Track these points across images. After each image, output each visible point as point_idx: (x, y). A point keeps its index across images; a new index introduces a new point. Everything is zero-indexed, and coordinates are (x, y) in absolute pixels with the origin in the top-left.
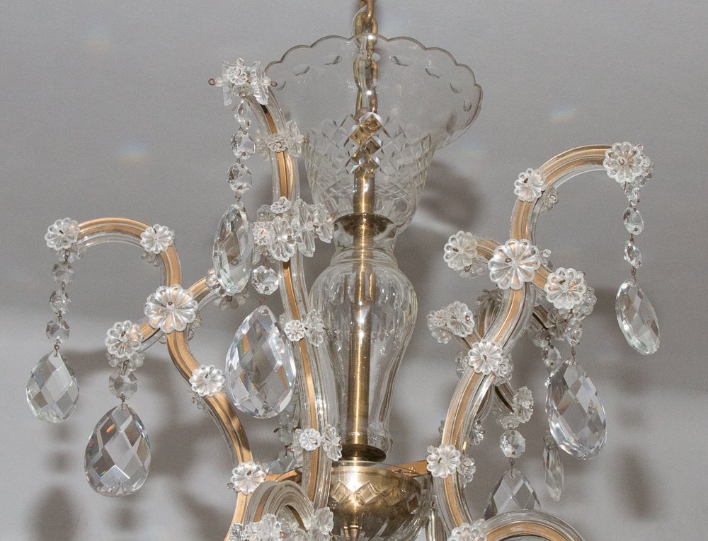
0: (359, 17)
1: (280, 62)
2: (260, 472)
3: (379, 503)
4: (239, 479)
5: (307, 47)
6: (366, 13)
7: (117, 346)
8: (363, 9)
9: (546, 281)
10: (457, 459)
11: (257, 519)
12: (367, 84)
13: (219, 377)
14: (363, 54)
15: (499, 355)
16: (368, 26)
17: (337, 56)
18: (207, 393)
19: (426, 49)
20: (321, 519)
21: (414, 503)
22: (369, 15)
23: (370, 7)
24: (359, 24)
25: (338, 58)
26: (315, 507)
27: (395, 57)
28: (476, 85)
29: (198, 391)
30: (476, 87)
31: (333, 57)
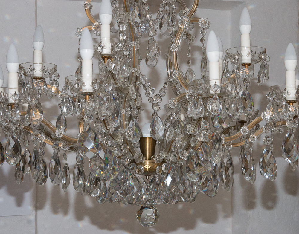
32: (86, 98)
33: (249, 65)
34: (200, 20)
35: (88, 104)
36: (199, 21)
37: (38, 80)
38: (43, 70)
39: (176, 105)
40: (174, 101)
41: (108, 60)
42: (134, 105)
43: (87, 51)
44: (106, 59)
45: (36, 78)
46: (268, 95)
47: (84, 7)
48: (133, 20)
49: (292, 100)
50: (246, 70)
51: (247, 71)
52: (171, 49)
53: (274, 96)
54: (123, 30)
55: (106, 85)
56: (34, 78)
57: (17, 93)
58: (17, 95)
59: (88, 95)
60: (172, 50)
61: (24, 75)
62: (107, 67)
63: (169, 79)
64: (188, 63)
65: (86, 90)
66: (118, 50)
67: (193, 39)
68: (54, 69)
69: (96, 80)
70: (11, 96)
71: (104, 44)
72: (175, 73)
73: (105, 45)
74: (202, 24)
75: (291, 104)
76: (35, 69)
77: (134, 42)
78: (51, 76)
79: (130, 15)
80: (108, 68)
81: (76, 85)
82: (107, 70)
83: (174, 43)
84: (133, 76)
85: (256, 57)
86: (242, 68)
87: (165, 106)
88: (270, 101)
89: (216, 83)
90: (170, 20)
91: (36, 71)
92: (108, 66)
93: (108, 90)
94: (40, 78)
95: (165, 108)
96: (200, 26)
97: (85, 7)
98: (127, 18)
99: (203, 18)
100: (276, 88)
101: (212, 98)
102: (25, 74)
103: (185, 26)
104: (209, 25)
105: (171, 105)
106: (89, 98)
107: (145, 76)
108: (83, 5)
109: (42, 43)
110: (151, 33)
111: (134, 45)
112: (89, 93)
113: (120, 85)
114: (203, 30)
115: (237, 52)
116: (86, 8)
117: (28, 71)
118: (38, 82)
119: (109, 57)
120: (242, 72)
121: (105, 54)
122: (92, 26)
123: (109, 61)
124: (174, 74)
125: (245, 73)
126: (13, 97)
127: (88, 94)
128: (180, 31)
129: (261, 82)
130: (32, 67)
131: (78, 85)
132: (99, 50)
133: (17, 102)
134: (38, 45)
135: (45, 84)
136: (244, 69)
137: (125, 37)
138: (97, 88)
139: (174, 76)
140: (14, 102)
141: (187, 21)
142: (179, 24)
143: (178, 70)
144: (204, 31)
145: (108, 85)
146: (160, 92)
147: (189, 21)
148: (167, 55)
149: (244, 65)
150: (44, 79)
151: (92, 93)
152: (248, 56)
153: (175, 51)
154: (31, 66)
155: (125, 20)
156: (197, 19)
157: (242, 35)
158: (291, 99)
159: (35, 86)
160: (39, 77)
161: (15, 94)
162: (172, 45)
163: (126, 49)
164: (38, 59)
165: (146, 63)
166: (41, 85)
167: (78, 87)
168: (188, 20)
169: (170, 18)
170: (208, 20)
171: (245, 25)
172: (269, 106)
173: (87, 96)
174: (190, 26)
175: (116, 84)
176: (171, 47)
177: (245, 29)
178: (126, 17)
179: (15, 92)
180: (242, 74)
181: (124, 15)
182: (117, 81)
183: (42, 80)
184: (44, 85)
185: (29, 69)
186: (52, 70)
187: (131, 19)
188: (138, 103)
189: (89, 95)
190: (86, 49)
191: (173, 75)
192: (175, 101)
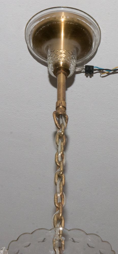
0: (56, 216)
1: (16, 241)
5: (29, 234)
6: (59, 214)
8: (57, 212)
12: (59, 250)
14: (57, 237)
16: (59, 220)
17: (44, 238)
19: (87, 234)
22: (61, 215)
23: (61, 211)
24: (56, 219)
25: (45, 239)
27: (72, 238)
28: (112, 251)
30: (112, 252)
31: (42, 239)
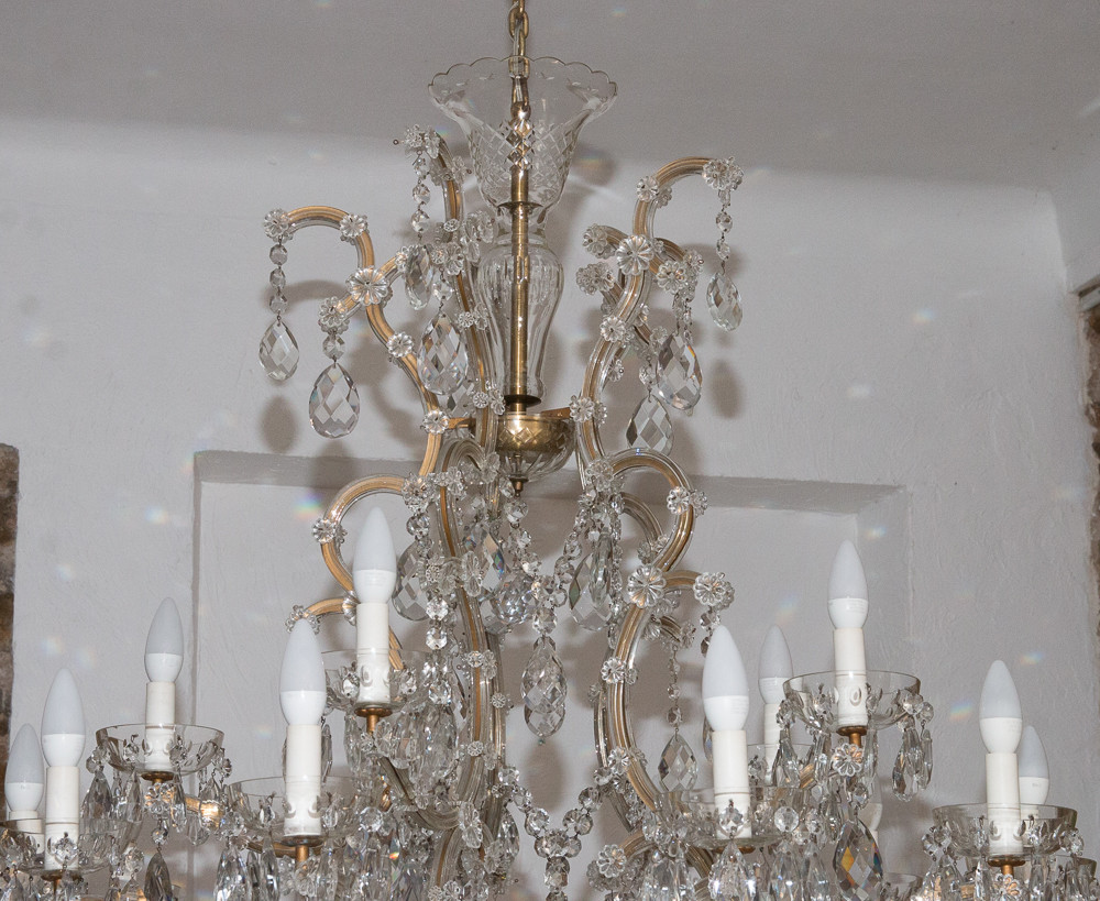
0: (513, 13)
2: (445, 417)
3: (535, 442)
4: (429, 423)
6: (518, 8)
7: (327, 317)
8: (515, 5)
9: (657, 271)
10: (592, 408)
11: (444, 470)
13: (410, 342)
15: (623, 327)
18: (400, 355)
19: (566, 64)
20: (491, 461)
21: (562, 441)
25: (492, 75)
26: (486, 452)
27: (540, 73)
29: (394, 353)
32: (295, 856)
33: (862, 731)
34: (697, 579)
35: (305, 875)
36: (694, 582)
37: (158, 782)
38: (176, 750)
39: (621, 867)
40: (614, 853)
41: (378, 720)
42: (477, 868)
43: (303, 696)
44: (373, 718)
45: (152, 776)
46: (928, 836)
47: (316, 536)
48: (473, 583)
49: (1011, 857)
50: (854, 748)
51: (856, 755)
52: (604, 674)
53: (947, 842)
54: (436, 617)
55: (363, 812)
56: (145, 777)
57: (73, 837)
58: (72, 844)
59: (305, 844)
60: (608, 681)
61: (112, 765)
62: (376, 744)
63: (598, 780)
64: (672, 717)
65: (295, 829)
66: (410, 691)
67: (685, 638)
68: (214, 745)
69: (330, 796)
70: (52, 847)
71: (366, 670)
72: (617, 759)
73: (367, 674)
74: (705, 593)
75: (1007, 867)
76: (148, 748)
77: (477, 654)
78: (205, 766)
79: (463, 566)
80: (379, 749)
81: (262, 812)
82: (377, 755)
83: (615, 653)
84: (471, 770)
85: (886, 704)
86: (840, 742)
87: (589, 869)
88: (935, 859)
89: (731, 803)
90: (600, 579)
91: (150, 754)
92: (379, 742)
93: (370, 828)
94: (166, 777)
95: (588, 875)
96: (698, 601)
97: (320, 537)
98: (451, 579)
99: (707, 574)
100: (954, 813)
101: (721, 852)
102: (117, 763)
103: (651, 598)
104: (730, 595)
105: (604, 869)
106: (307, 855)
107: (514, 768)
108: (315, 530)
109: (175, 658)
110: (537, 623)
111: (477, 665)
112: (308, 837)
113: (423, 803)
114: (710, 612)
115: (821, 688)
116: (324, 540)
117: (125, 754)
118: (158, 792)
119: (383, 711)
120: (840, 758)
121: (369, 703)
122: (343, 598)
123: (383, 724)
124: (614, 761)
125: (849, 760)
126: (60, 852)
127: (305, 841)
128: (635, 615)
129: (907, 791)
130: (138, 741)
131: (269, 812)
132: (347, 692)
133: (73, 866)
134: (165, 664)
135: (180, 797)
136: (846, 747)
137: (443, 642)
138: (333, 823)
139: (613, 768)
140: (60, 867)
141: (656, 584)
142: (630, 593)
143: (629, 746)
144: (713, 614)
145: (372, 811)
146: (566, 825)
147: (662, 581)
148: (594, 693)
149: (847, 732)
150: (178, 779)
151: (316, 837)
152: (856, 704)
153: (619, 684)
154: (135, 736)
155: (446, 583)
156: (690, 578)
157: (837, 633)
158: (1007, 852)
159: (149, 804)
160: (162, 772)
161: (65, 842)
162: (609, 662)
163: (439, 683)
164: (161, 713)
165: (527, 721)
166: (166, 801)
167: (269, 819)
168: (658, 579)
169: (601, 572)
170: (726, 580)
171: (848, 598)
172: (930, 875)
173: (302, 851)
174: (667, 600)
175: (411, 802)
176: (605, 668)
177: (849, 611)
178: (447, 573)
179: (66, 835)
180: (839, 765)
181: (440, 567)
182: (414, 793)
183: (171, 782)
184: (177, 802)
185: (129, 746)
186: (206, 748)
187: (465, 577)
188: (491, 861)
189: (308, 846)
190: (300, 690)
191: (611, 766)
192: (616, 853)
